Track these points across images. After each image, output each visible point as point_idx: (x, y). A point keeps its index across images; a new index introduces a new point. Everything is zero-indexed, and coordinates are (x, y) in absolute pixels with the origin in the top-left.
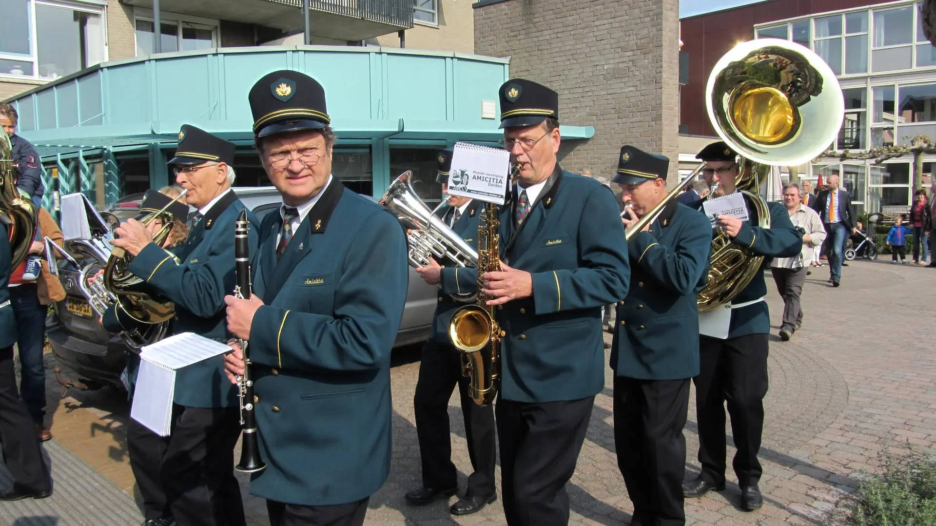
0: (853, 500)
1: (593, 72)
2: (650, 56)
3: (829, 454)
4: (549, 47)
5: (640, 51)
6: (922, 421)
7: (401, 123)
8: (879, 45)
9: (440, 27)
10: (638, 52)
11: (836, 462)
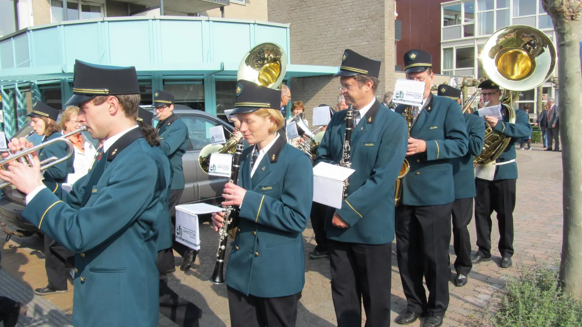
0: (502, 293)
1: (342, 32)
2: (377, 22)
3: (487, 266)
4: (314, 17)
5: (370, 19)
6: (542, 244)
7: (222, 66)
8: (517, 16)
9: (247, 4)
10: (370, 20)
11: (491, 270)
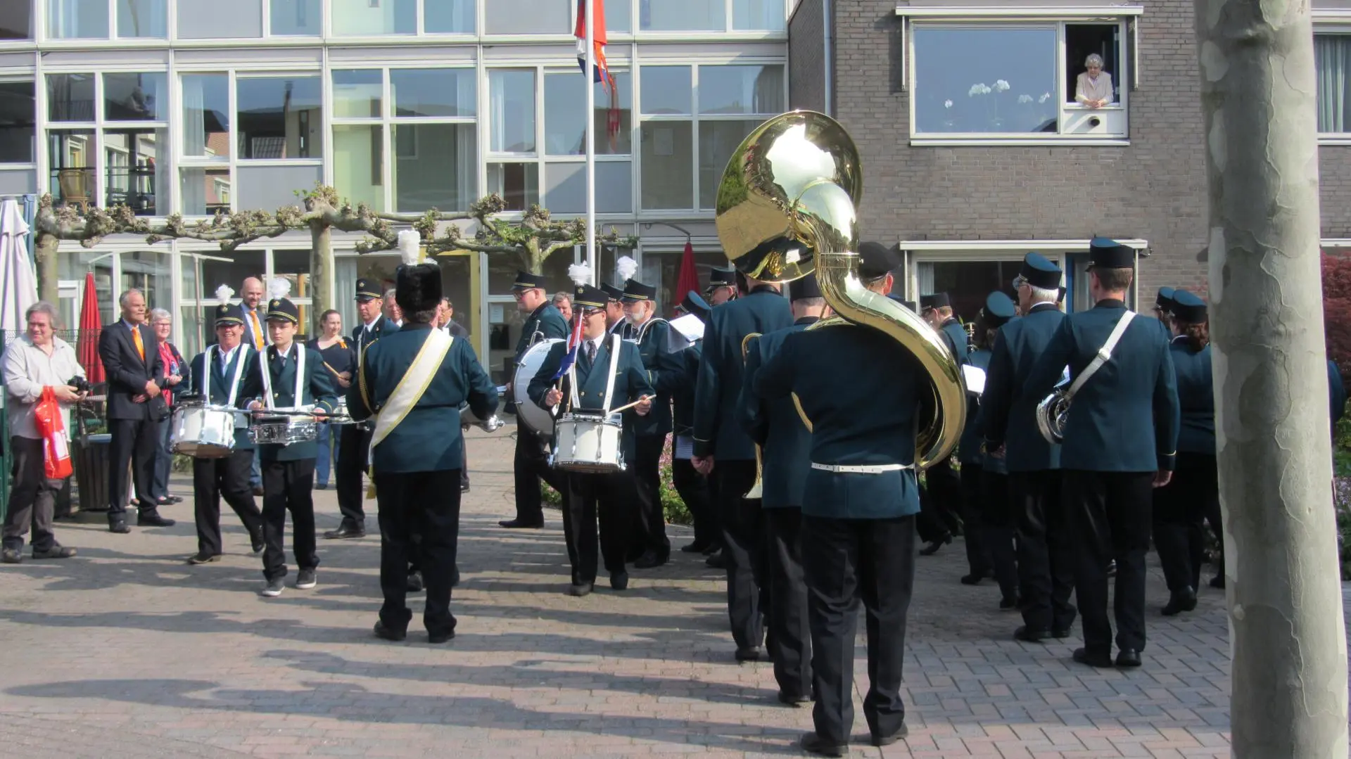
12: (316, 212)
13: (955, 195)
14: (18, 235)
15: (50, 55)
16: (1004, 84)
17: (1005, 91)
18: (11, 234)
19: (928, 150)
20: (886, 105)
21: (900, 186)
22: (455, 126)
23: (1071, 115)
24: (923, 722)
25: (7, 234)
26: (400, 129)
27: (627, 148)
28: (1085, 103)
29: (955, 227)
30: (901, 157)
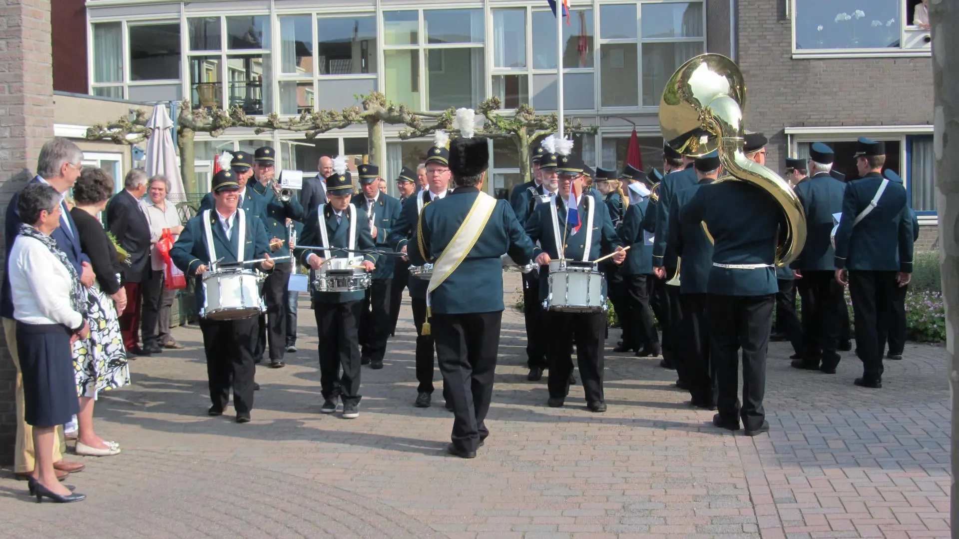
12: (371, 111)
13: (825, 94)
14: (165, 129)
15: (190, 5)
16: (861, 13)
17: (861, 18)
18: (161, 127)
19: (805, 61)
20: (774, 30)
21: (785, 88)
22: (470, 49)
23: (909, 35)
24: (780, 465)
25: (158, 128)
26: (431, 51)
27: (590, 64)
28: (920, 26)
29: (825, 117)
30: (784, 67)
